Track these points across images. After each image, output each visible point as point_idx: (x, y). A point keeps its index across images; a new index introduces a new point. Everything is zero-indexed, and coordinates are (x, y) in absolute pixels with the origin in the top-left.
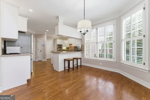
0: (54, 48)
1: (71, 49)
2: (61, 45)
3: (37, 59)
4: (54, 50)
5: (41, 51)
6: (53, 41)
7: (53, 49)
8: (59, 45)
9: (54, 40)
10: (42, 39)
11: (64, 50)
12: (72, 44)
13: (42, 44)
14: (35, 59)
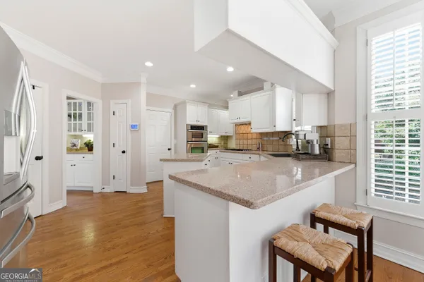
0: (176, 138)
1: (245, 142)
2: (202, 128)
3: (109, 184)
4: (175, 145)
5: (124, 152)
6: (171, 110)
7: (173, 142)
8: (193, 127)
9: (175, 107)
10: (130, 102)
11: (212, 146)
12: (250, 124)
13: (130, 123)
14: (103, 185)
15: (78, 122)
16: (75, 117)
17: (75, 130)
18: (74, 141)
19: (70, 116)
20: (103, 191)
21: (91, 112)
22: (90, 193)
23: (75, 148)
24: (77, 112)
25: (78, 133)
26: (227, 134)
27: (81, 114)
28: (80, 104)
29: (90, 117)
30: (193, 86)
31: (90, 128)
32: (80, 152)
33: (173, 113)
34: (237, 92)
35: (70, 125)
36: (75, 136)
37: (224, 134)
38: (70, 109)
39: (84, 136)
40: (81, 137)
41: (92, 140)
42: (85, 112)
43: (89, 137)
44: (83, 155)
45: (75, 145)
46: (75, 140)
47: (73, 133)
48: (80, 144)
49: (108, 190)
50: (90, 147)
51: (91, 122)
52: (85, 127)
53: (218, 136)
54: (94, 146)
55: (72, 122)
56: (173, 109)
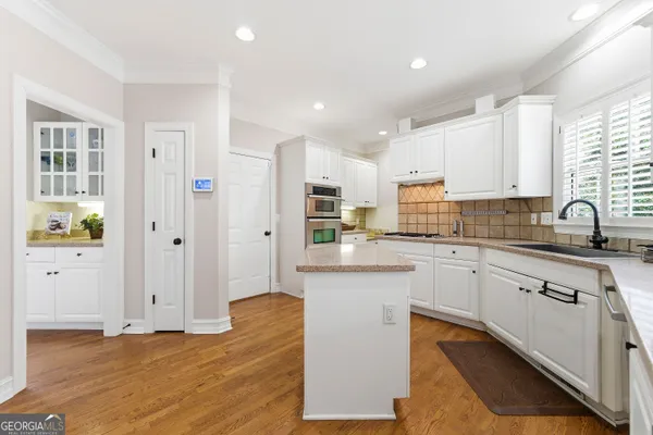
0: (280, 209)
2: (332, 192)
3: (141, 316)
4: (279, 226)
5: (178, 242)
6: (271, 155)
7: (275, 218)
8: (318, 190)
9: (279, 148)
10: (191, 128)
12: (441, 182)
13: (193, 176)
14: (126, 316)
15: (65, 173)
16: (58, 162)
17: (59, 192)
18: (58, 216)
19: (45, 158)
20: (128, 331)
21: (99, 150)
22: (95, 336)
23: (59, 231)
24: (65, 150)
25: (65, 198)
26: (368, 205)
27: (74, 154)
28: (72, 133)
29: (95, 162)
30: (319, 106)
31: (95, 188)
32: (71, 240)
33: (274, 162)
34: (409, 119)
35: (45, 179)
36: (61, 206)
37: (363, 205)
38: (45, 143)
39: (79, 205)
40: (73, 207)
41: (101, 215)
42: (82, 151)
43: (94, 208)
44: (79, 250)
45: (59, 226)
46: (58, 214)
47: (53, 198)
48: (70, 222)
49: (138, 329)
50: (95, 229)
51: (99, 173)
52: (82, 183)
53: (352, 208)
54: (105, 228)
55: (52, 173)
56: (275, 153)
